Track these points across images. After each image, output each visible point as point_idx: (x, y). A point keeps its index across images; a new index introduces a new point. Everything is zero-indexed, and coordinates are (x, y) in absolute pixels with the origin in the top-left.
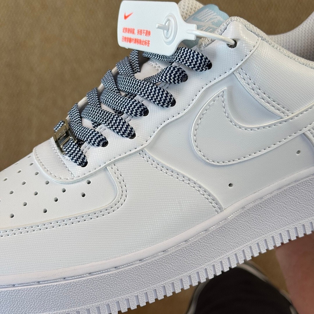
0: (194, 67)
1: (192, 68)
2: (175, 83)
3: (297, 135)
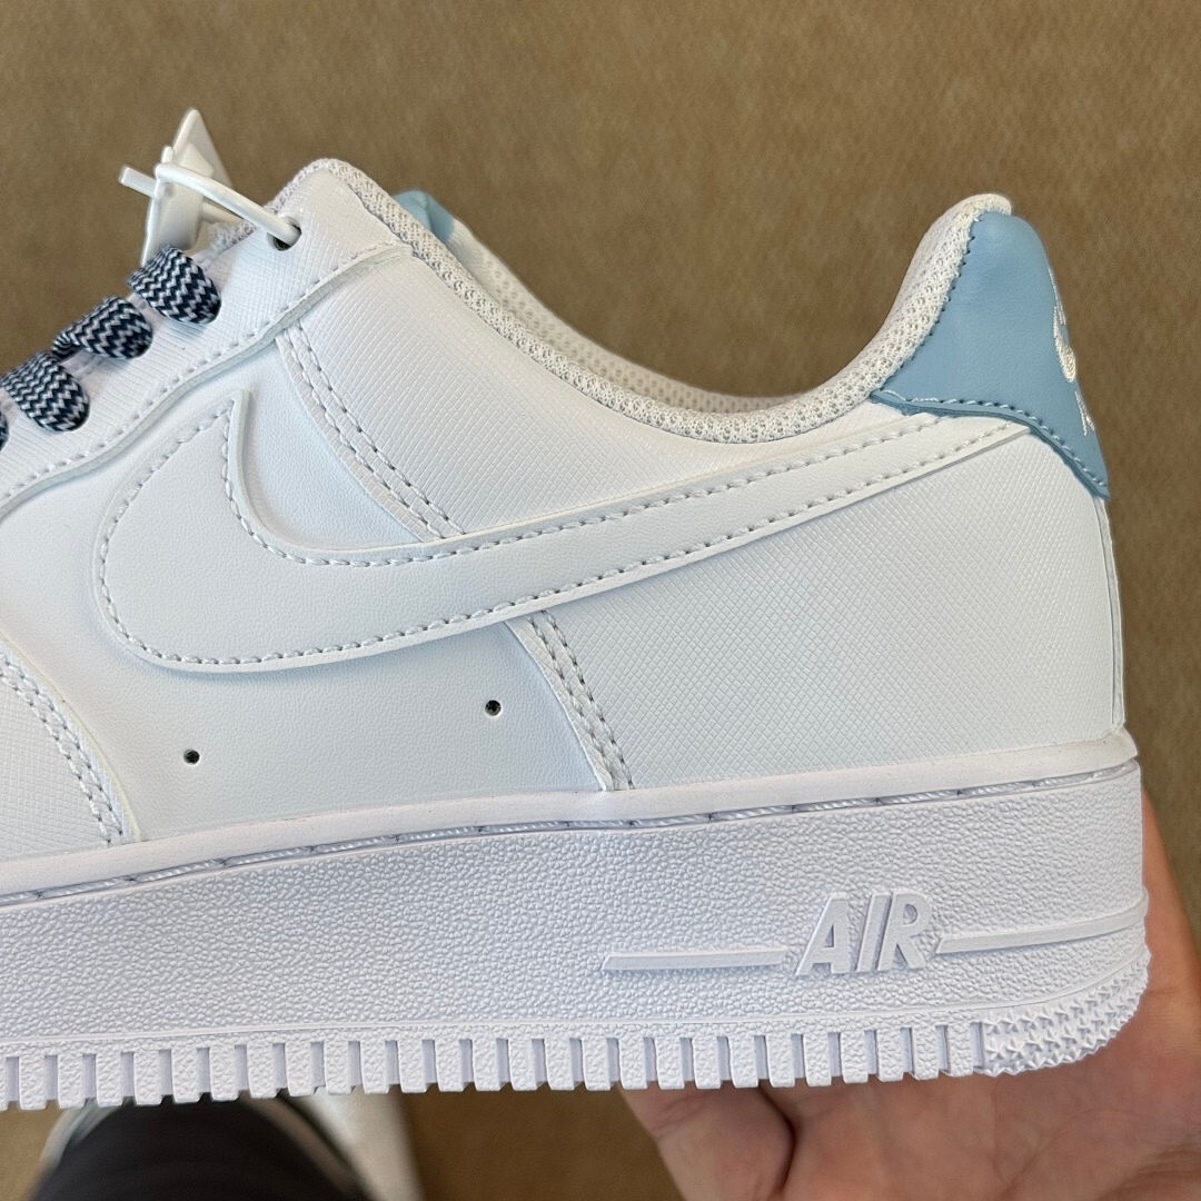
3: (473, 624)
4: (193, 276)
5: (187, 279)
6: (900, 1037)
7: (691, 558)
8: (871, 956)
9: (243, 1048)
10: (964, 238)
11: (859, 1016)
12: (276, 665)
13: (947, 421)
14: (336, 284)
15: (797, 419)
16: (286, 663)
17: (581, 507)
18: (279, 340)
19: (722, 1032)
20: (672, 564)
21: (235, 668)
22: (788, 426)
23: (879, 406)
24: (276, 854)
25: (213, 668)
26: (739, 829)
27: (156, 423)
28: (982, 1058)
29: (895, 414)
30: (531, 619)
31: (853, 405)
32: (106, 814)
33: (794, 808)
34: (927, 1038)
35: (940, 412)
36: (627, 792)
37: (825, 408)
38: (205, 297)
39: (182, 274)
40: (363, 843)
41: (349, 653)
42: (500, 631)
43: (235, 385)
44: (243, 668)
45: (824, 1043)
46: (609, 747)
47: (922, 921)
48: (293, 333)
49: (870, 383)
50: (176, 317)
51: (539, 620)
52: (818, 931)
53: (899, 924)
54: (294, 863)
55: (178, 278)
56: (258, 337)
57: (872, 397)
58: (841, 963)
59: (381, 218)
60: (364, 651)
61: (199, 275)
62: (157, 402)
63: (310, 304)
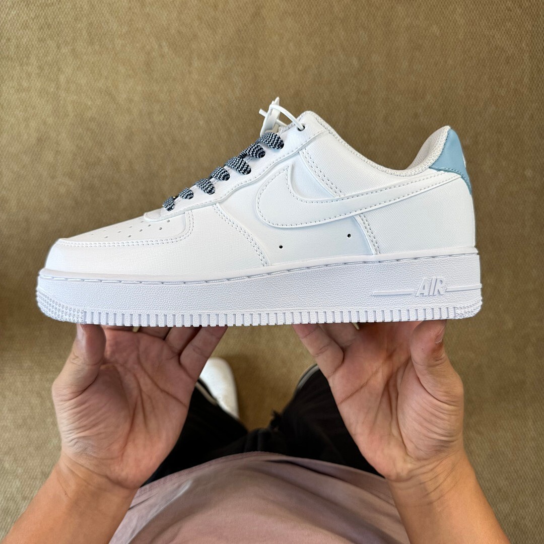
0: (272, 145)
1: (270, 146)
2: (256, 157)
3: (347, 216)
4: (278, 138)
5: (277, 139)
6: (439, 310)
7: (395, 201)
8: (432, 292)
9: (292, 313)
10: (447, 134)
11: (429, 305)
12: (301, 226)
13: (446, 173)
14: (314, 138)
15: (414, 171)
16: (303, 225)
17: (367, 190)
18: (300, 152)
19: (399, 309)
20: (391, 202)
21: (291, 227)
22: (413, 173)
23: (432, 170)
24: (300, 269)
25: (286, 227)
26: (404, 263)
27: (269, 172)
28: (455, 315)
29: (435, 171)
30: (359, 215)
31: (426, 169)
32: (263, 259)
33: (415, 259)
34: (444, 310)
35: (446, 171)
36: (379, 255)
37: (420, 169)
38: (280, 143)
39: (275, 138)
40: (319, 266)
41: (318, 223)
42: (352, 218)
43: (289, 162)
44: (293, 227)
45: (422, 311)
46: (376, 245)
47: (444, 284)
48: (304, 150)
49: (430, 164)
50: (274, 148)
51: (362, 215)
52: (421, 287)
53: (439, 285)
54: (305, 271)
55: (274, 139)
56: (294, 151)
57: (430, 167)
58: (426, 294)
59: (321, 124)
60: (321, 222)
61: (279, 138)
62: (269, 167)
63: (308, 143)
